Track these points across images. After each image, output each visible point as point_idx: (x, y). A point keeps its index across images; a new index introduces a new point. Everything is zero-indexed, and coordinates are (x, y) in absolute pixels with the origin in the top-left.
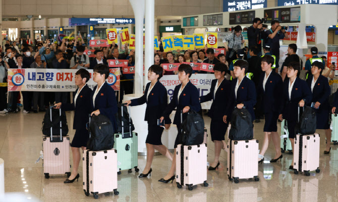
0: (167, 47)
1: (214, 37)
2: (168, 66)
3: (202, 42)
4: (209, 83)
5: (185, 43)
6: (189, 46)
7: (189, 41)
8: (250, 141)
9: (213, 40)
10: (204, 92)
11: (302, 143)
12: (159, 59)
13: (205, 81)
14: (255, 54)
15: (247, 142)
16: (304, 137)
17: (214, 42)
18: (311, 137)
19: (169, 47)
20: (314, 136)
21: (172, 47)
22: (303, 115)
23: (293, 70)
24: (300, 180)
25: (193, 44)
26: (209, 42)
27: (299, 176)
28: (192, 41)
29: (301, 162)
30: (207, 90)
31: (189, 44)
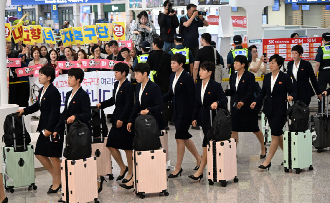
0: (67, 41)
1: (121, 27)
2: (64, 64)
3: (107, 33)
4: (111, 82)
5: (86, 36)
6: (90, 39)
7: (90, 32)
8: (155, 151)
9: (119, 31)
10: (106, 92)
11: (216, 150)
12: (56, 55)
13: (107, 80)
14: (159, 48)
15: (152, 152)
16: (218, 144)
17: (122, 34)
18: (226, 142)
19: (69, 40)
20: (230, 142)
21: (72, 40)
22: (216, 118)
23: (207, 71)
24: (216, 192)
25: (95, 35)
26: (116, 33)
27: (215, 187)
28: (93, 32)
29: (216, 172)
30: (109, 91)
31: (90, 37)
